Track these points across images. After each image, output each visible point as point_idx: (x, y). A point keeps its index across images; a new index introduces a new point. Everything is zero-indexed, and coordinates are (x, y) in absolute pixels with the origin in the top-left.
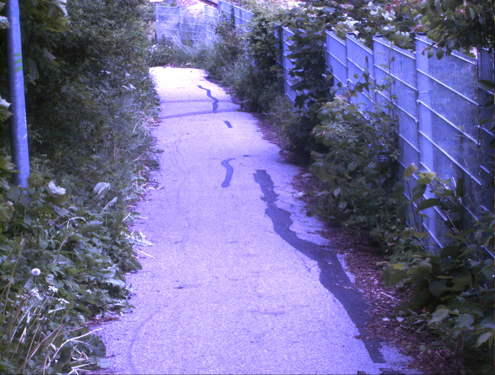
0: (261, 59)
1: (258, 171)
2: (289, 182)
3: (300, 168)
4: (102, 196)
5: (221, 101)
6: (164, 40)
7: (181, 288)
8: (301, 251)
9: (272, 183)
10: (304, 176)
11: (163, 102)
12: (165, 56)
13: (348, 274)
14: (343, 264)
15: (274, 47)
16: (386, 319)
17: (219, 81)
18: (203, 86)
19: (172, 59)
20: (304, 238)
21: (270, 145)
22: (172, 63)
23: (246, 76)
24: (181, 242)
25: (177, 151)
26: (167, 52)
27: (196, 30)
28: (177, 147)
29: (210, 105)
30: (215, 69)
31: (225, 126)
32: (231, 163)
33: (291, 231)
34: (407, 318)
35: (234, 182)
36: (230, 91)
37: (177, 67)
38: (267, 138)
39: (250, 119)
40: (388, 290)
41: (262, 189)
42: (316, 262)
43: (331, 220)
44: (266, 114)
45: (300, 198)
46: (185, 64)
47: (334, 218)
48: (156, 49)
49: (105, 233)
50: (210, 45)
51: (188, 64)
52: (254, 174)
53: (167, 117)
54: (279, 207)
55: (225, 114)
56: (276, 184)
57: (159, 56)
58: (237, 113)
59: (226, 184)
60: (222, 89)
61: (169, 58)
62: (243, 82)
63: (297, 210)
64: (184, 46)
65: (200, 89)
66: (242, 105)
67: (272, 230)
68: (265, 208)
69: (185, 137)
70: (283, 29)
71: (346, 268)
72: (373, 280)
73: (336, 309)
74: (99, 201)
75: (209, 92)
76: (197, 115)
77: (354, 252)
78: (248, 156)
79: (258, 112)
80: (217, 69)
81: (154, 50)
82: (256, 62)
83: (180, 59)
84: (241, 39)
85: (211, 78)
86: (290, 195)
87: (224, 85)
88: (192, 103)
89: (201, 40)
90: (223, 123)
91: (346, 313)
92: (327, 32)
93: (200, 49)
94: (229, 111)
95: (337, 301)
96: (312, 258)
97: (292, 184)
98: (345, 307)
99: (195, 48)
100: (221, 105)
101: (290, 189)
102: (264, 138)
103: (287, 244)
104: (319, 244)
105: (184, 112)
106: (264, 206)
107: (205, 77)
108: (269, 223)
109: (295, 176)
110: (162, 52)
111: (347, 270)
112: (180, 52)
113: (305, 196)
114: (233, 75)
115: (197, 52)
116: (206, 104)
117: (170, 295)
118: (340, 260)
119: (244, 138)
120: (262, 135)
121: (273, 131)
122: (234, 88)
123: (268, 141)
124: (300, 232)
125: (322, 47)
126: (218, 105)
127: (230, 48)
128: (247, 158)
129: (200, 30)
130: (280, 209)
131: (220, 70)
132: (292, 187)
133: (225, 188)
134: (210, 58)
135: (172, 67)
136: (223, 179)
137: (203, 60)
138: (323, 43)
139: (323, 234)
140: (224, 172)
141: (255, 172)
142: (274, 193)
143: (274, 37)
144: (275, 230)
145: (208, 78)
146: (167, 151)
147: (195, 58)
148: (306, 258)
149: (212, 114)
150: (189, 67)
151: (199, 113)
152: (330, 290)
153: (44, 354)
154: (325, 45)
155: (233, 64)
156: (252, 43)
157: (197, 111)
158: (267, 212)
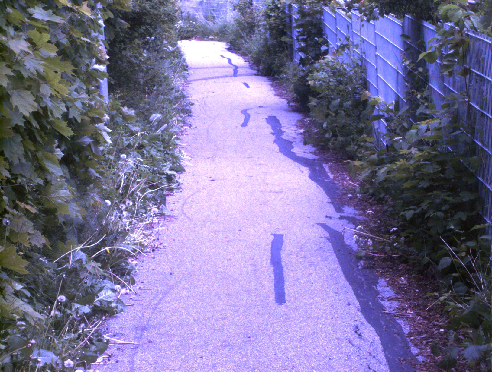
0: (274, 31)
1: (270, 117)
2: (294, 124)
3: (302, 115)
4: (156, 123)
5: (241, 68)
6: (189, 17)
7: (213, 180)
8: (298, 162)
9: (280, 125)
10: (305, 120)
11: (191, 68)
12: (190, 30)
13: (329, 174)
14: (327, 169)
15: (285, 21)
16: (350, 195)
17: (239, 52)
18: (224, 56)
19: (196, 33)
20: (300, 156)
21: (280, 99)
22: (196, 37)
23: (261, 46)
24: (212, 157)
25: (205, 104)
26: (192, 27)
27: (217, 8)
28: (204, 102)
29: (231, 71)
30: (235, 41)
31: (244, 86)
32: (248, 112)
33: (292, 152)
34: (364, 195)
35: (251, 123)
36: (248, 59)
37: (201, 40)
38: (278, 95)
39: (265, 81)
40: (356, 182)
41: (272, 128)
42: (308, 168)
43: (322, 146)
44: (278, 77)
45: (301, 134)
46: (208, 37)
47: (324, 144)
48: (182, 24)
49: (160, 146)
50: (230, 20)
51: (210, 37)
52: (266, 119)
53: (195, 80)
54: (284, 138)
55: (244, 77)
56: (283, 125)
57: (185, 31)
58: (254, 76)
59: (244, 125)
60: (241, 58)
61: (193, 33)
62: (260, 51)
63: (298, 141)
64: (207, 21)
65: (222, 58)
66: (258, 70)
67: (278, 151)
68: (274, 139)
69: (211, 94)
70: (292, 6)
71: (329, 171)
72: (346, 178)
73: (318, 190)
74: (154, 126)
75: (230, 61)
76: (220, 78)
77: (335, 163)
78: (262, 107)
79: (272, 76)
80: (237, 41)
81: (180, 26)
82: (270, 34)
83: (204, 33)
84: (257, 15)
85: (231, 49)
86: (293, 132)
87: (243, 55)
88: (215, 69)
89: (223, 16)
90: (243, 84)
91: (324, 192)
92: (324, 7)
93: (221, 24)
94: (247, 75)
95: (319, 187)
96: (305, 166)
97: (296, 125)
98: (324, 190)
99: (217, 24)
100: (240, 71)
101: (294, 128)
102: (276, 95)
103: (288, 159)
104: (311, 158)
105: (209, 77)
106: (273, 138)
107: (226, 49)
108: (276, 147)
109: (299, 120)
110: (187, 27)
111: (329, 172)
112: (203, 26)
113: (304, 132)
114: (251, 46)
115: (219, 27)
116: (227, 69)
117: (206, 184)
118: (325, 167)
119: (259, 95)
120: (275, 93)
121: (284, 90)
122: (252, 57)
123: (279, 97)
124: (298, 152)
125: (320, 19)
126: (238, 71)
127: (248, 23)
128: (261, 108)
129: (221, 8)
130: (285, 140)
131: (240, 42)
132: (296, 127)
133: (244, 128)
134: (231, 32)
135: (196, 40)
136: (242, 122)
137: (224, 34)
138: (321, 16)
139: (315, 153)
140: (243, 118)
141: (267, 117)
142: (281, 130)
143: (285, 13)
144: (280, 151)
145: (229, 49)
146: (196, 104)
147: (217, 32)
148: (301, 166)
149: (233, 78)
150: (212, 40)
151: (221, 77)
152: (314, 181)
153: (135, 195)
154: (322, 18)
155: (251, 37)
156: (266, 18)
157: (220, 75)
158: (275, 141)
